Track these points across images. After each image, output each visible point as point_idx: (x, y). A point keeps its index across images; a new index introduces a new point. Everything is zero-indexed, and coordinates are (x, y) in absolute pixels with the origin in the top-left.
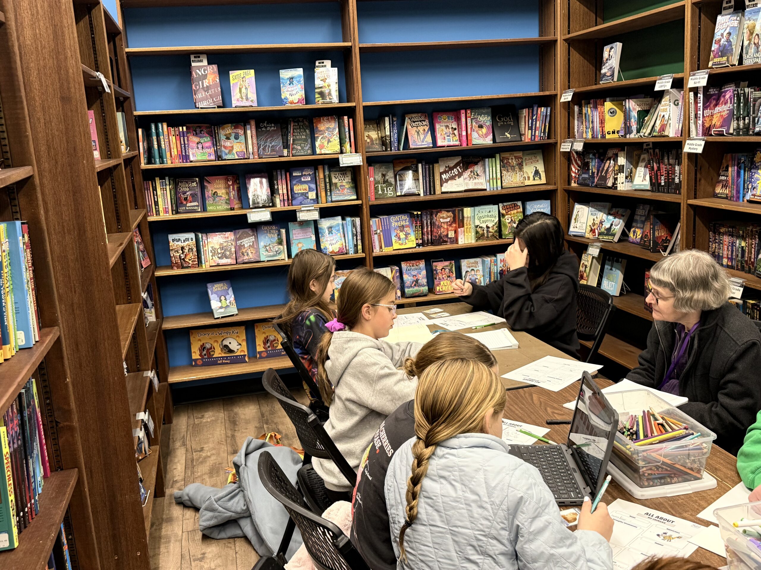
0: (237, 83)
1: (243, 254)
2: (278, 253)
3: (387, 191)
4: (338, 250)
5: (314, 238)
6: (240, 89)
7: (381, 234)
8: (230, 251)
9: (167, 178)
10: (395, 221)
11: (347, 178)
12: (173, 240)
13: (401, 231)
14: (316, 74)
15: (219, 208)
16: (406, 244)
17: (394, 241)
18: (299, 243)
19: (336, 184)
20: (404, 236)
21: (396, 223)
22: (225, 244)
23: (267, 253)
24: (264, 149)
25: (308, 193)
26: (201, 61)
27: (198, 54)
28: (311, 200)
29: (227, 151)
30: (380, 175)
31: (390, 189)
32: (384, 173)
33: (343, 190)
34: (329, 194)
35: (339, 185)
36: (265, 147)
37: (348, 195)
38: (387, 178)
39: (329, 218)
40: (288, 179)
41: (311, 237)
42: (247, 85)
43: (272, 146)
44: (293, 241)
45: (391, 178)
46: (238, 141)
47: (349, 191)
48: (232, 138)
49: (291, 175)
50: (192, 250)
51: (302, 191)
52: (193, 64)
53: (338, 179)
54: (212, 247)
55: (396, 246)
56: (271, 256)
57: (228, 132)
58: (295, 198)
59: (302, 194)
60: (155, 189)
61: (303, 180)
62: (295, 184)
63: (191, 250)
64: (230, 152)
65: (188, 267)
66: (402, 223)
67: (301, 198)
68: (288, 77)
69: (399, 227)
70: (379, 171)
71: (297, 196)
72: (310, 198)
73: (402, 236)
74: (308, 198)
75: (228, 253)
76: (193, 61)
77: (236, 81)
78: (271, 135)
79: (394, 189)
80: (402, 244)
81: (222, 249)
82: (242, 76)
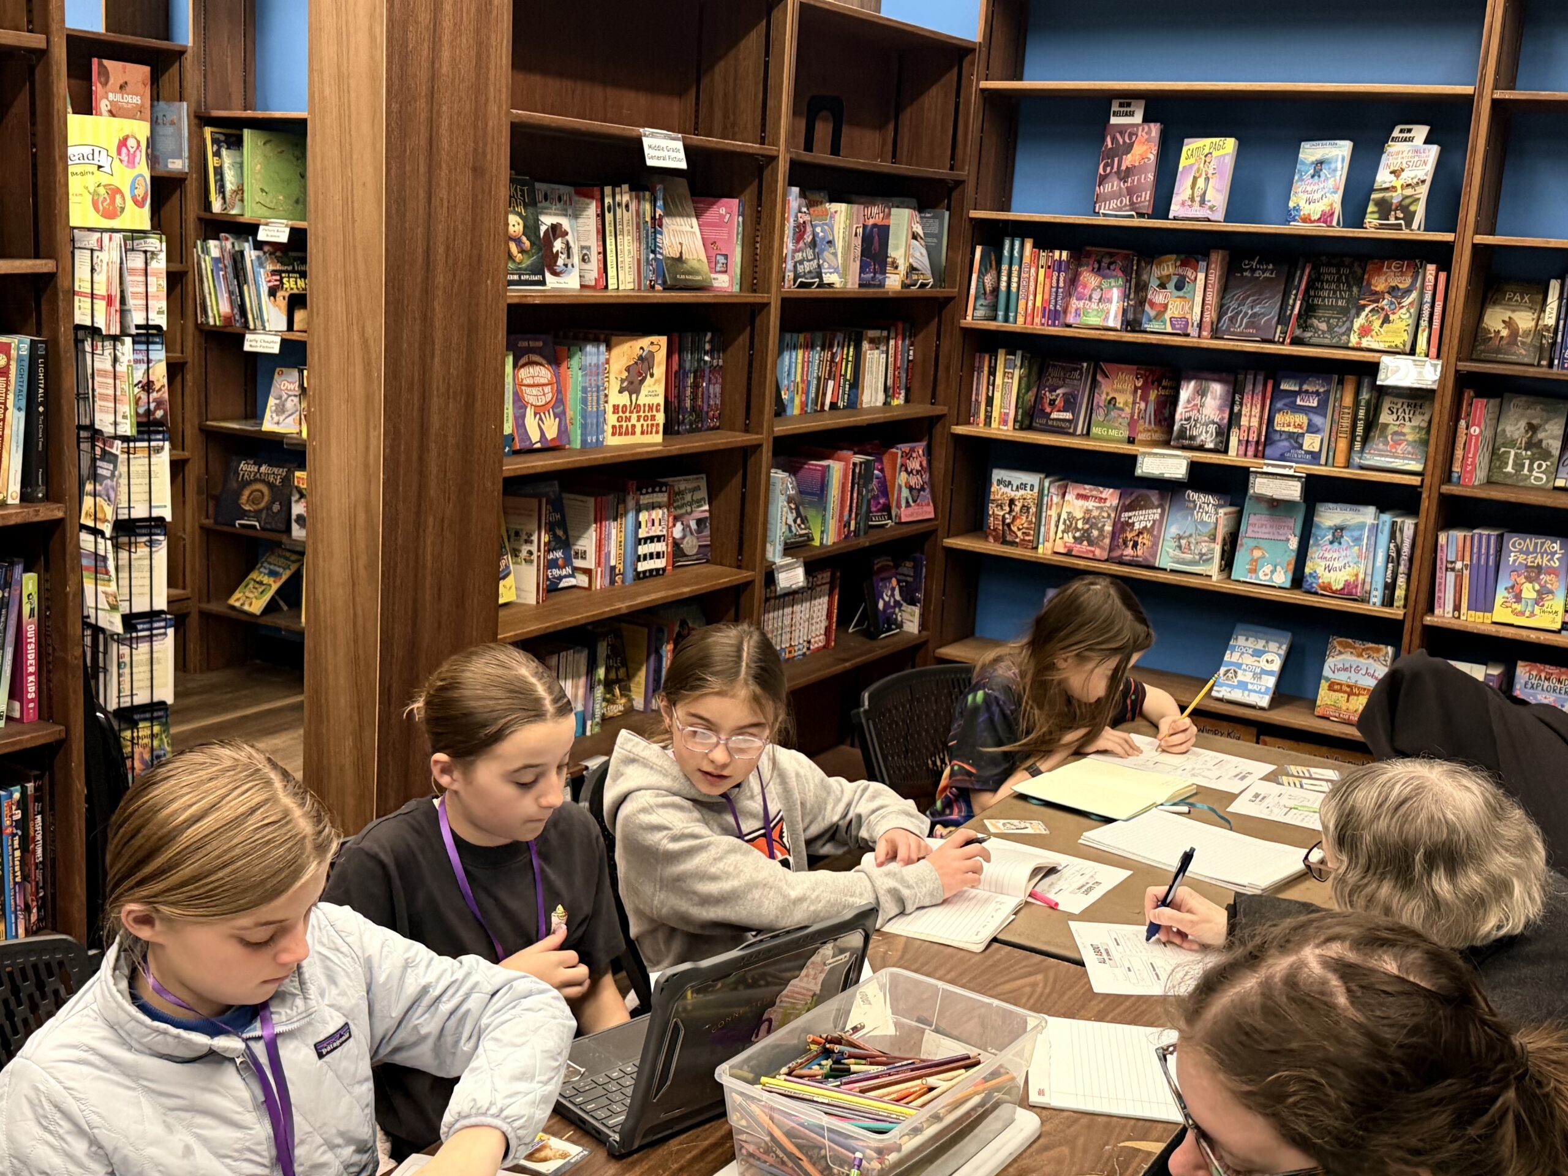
0: (1191, 166)
1: (1125, 543)
2: (1205, 559)
3: (1531, 470)
4: (1341, 586)
5: (1294, 544)
6: (1195, 179)
7: (1466, 573)
8: (1101, 530)
9: (1019, 353)
10: (1521, 552)
11: (1421, 418)
12: (999, 482)
13: (1529, 580)
14: (1384, 156)
15: (1113, 433)
16: (1532, 614)
17: (1499, 600)
18: (1257, 547)
19: (1386, 425)
20: (1534, 595)
21: (1522, 557)
22: (1095, 513)
23: (1177, 552)
24: (1231, 319)
25: (1303, 435)
26: (1131, 114)
27: (1127, 98)
28: (1307, 452)
29: (1152, 313)
30: (1522, 424)
31: (1540, 466)
32: (1534, 422)
33: (1397, 443)
34: (1357, 446)
35: (1392, 429)
36: (1238, 313)
37: (1404, 458)
38: (1541, 435)
39: (1344, 506)
40: (1269, 394)
41: (1288, 540)
42: (1211, 171)
43: (1254, 315)
44: (1245, 541)
45: (1554, 438)
46: (1181, 293)
47: (1410, 449)
48: (1171, 285)
49: (1276, 386)
50: (1028, 509)
51: (1291, 429)
52: (1114, 120)
53: (1395, 416)
54: (1069, 513)
55: (1502, 612)
56: (1184, 563)
57: (1165, 273)
58: (1273, 443)
59: (1291, 435)
60: (992, 372)
61: (1299, 402)
62: (1279, 410)
63: (1025, 509)
64: (1159, 316)
65: (1012, 544)
66: (1539, 560)
67: (1286, 444)
68: (1313, 159)
69: (1527, 566)
70: (1522, 416)
71: (1277, 437)
72: (1305, 447)
73: (1529, 591)
74: (1301, 447)
75: (1095, 533)
76: (1116, 114)
77: (1192, 161)
78: (1260, 288)
79: (1553, 469)
80: (1522, 613)
81: (1086, 521)
82: (1206, 151)
